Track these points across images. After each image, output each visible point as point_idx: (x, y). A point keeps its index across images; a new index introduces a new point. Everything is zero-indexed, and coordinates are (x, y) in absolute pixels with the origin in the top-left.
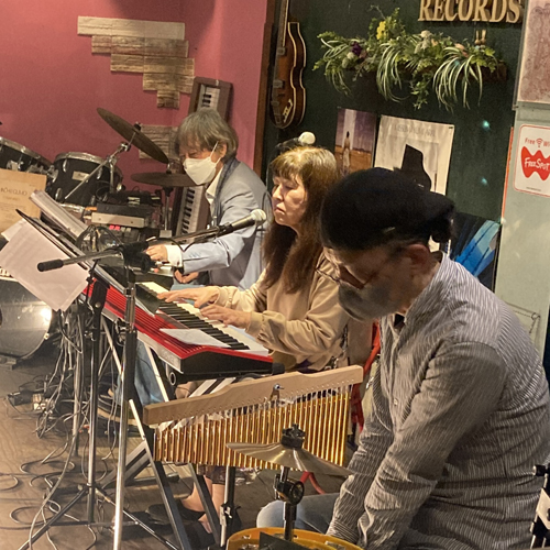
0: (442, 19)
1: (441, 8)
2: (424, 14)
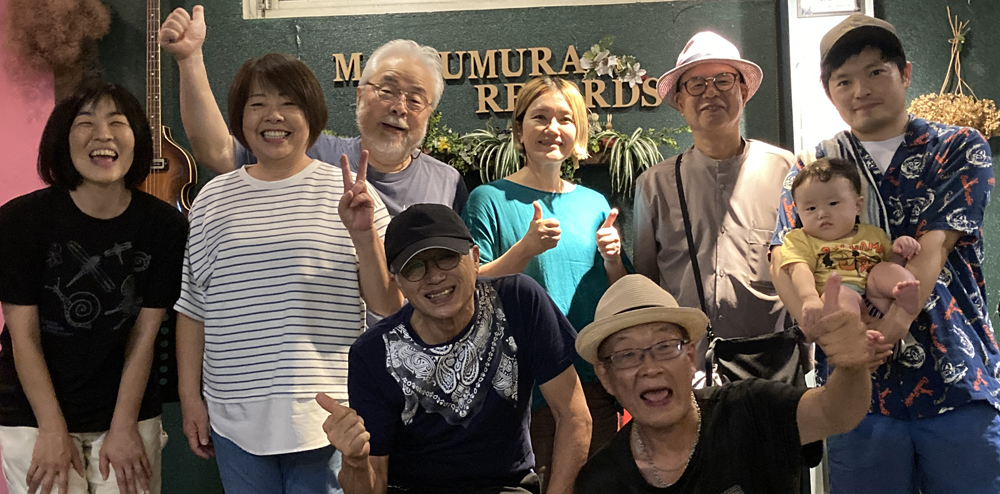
2: (487, 106)
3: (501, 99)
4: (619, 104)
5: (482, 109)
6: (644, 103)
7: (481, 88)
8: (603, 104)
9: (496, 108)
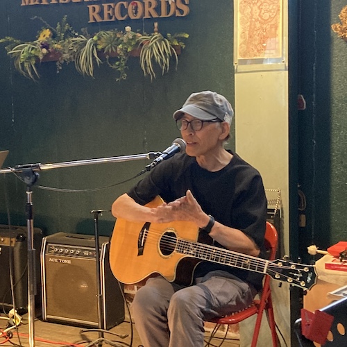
0: (113, 19)
1: (110, 12)
2: (94, 18)
3: (101, 14)
4: (163, 15)
5: (91, 21)
6: (178, 14)
7: (90, 7)
8: (155, 15)
9: (99, 20)
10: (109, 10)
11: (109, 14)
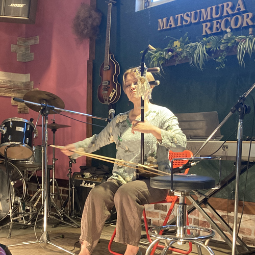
0: (219, 31)
3: (211, 28)
5: (204, 33)
8: (251, 24)
9: (209, 32)
10: (217, 25)
11: (217, 27)
